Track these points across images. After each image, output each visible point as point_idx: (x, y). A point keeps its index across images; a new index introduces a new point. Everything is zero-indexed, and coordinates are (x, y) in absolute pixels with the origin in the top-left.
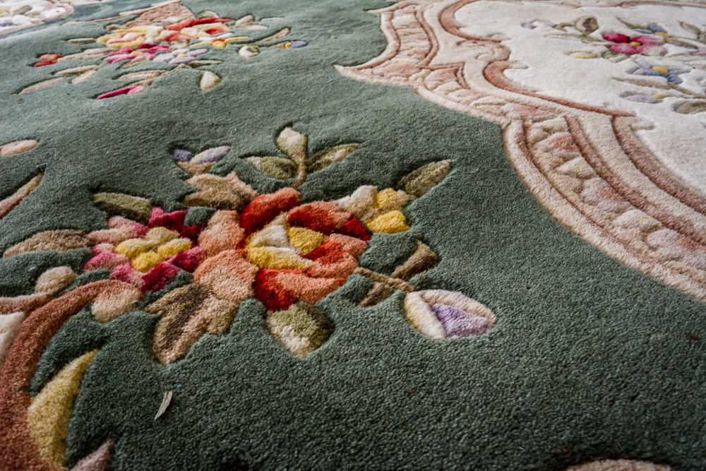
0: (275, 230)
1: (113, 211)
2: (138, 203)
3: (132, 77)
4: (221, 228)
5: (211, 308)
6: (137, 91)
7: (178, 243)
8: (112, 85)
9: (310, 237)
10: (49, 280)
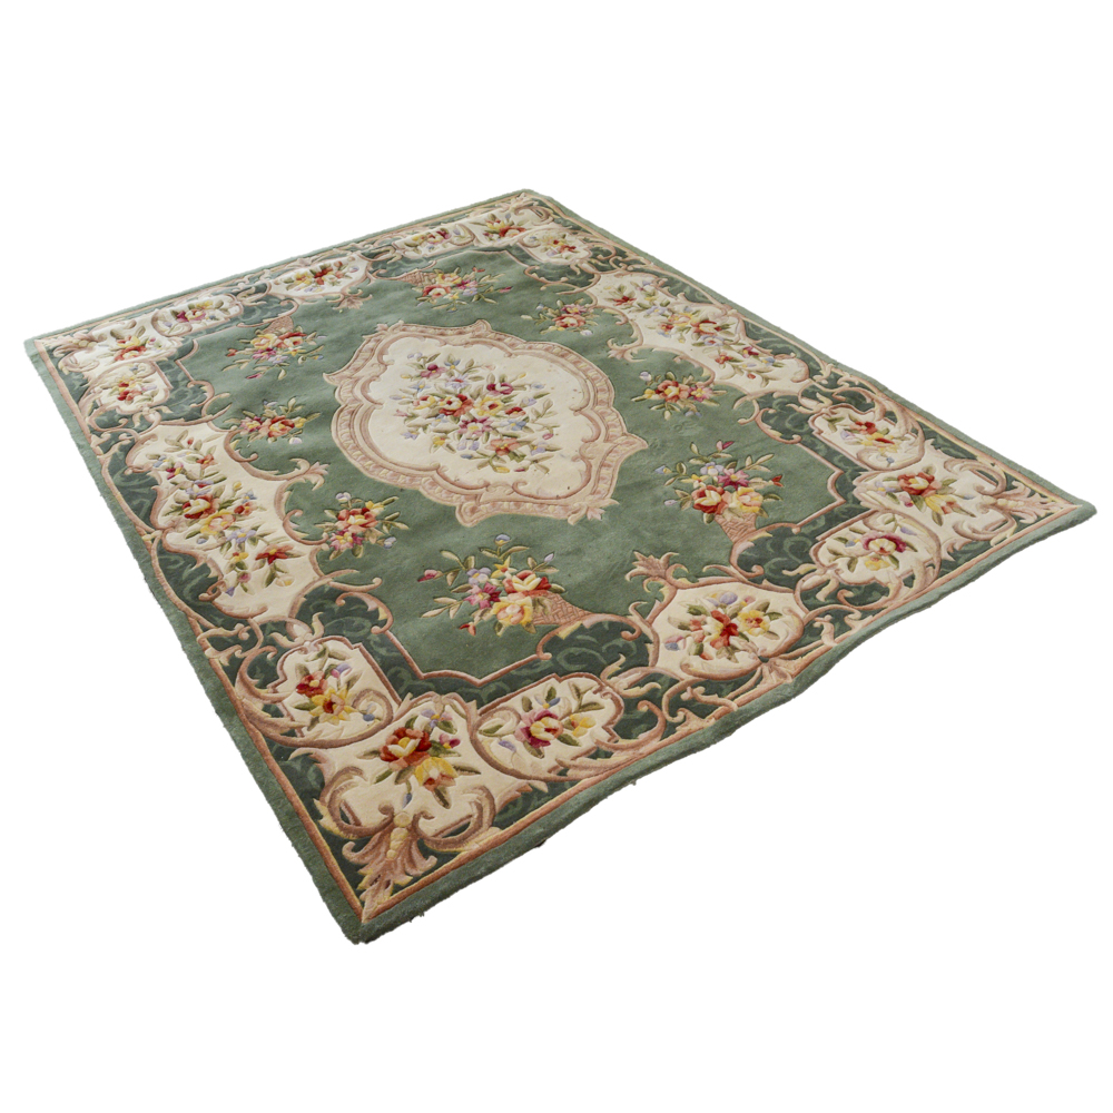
0: (277, 424)
1: (247, 416)
2: (252, 415)
3: (259, 369)
4: (268, 422)
5: (259, 436)
6: (260, 376)
7: (258, 424)
8: (252, 374)
9: (283, 426)
10: (233, 428)
